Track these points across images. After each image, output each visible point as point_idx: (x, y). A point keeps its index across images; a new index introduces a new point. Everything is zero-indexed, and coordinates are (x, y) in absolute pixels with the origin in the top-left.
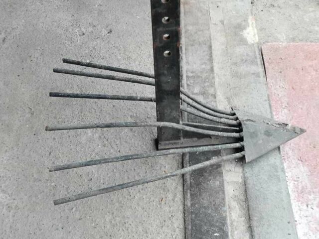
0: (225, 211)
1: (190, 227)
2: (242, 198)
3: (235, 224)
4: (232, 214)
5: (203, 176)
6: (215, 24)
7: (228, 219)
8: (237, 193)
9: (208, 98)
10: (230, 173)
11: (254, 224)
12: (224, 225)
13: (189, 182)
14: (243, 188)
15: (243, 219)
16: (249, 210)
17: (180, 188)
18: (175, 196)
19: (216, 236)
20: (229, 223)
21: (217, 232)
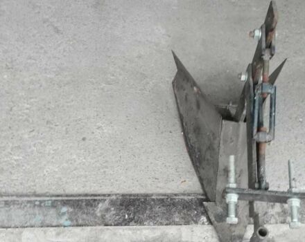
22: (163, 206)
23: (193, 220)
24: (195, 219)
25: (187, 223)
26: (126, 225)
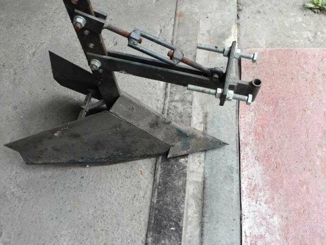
0: (183, 208)
1: (153, 221)
2: (200, 196)
3: (190, 219)
4: (189, 211)
5: (170, 176)
6: (203, 34)
7: (185, 215)
8: (196, 192)
9: (185, 105)
10: (192, 174)
11: (206, 220)
12: (180, 221)
13: (158, 182)
14: (201, 187)
15: (197, 215)
16: (203, 207)
17: (151, 186)
18: (145, 193)
19: (172, 230)
20: (184, 219)
21: (173, 227)
22: (165, 193)
23: (182, 169)
24: (181, 168)
25: (185, 175)
26: (181, 230)
